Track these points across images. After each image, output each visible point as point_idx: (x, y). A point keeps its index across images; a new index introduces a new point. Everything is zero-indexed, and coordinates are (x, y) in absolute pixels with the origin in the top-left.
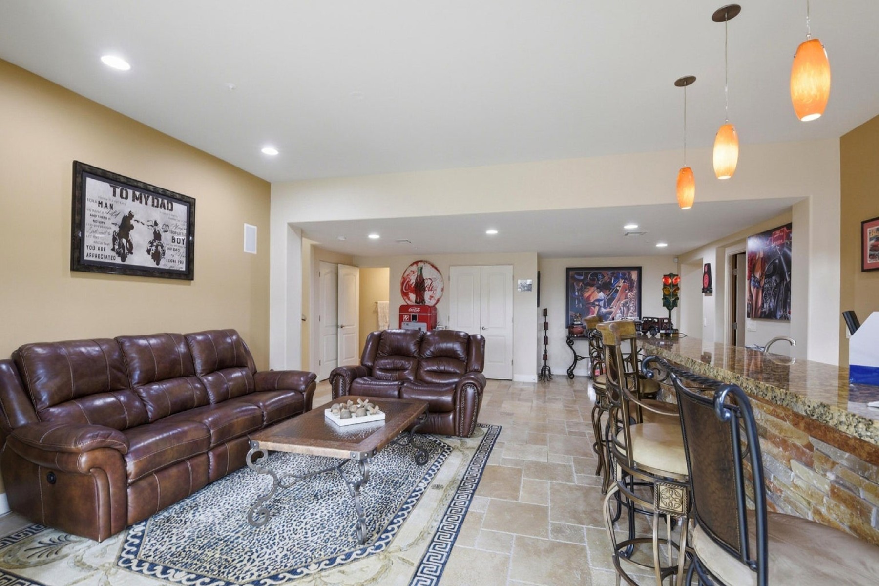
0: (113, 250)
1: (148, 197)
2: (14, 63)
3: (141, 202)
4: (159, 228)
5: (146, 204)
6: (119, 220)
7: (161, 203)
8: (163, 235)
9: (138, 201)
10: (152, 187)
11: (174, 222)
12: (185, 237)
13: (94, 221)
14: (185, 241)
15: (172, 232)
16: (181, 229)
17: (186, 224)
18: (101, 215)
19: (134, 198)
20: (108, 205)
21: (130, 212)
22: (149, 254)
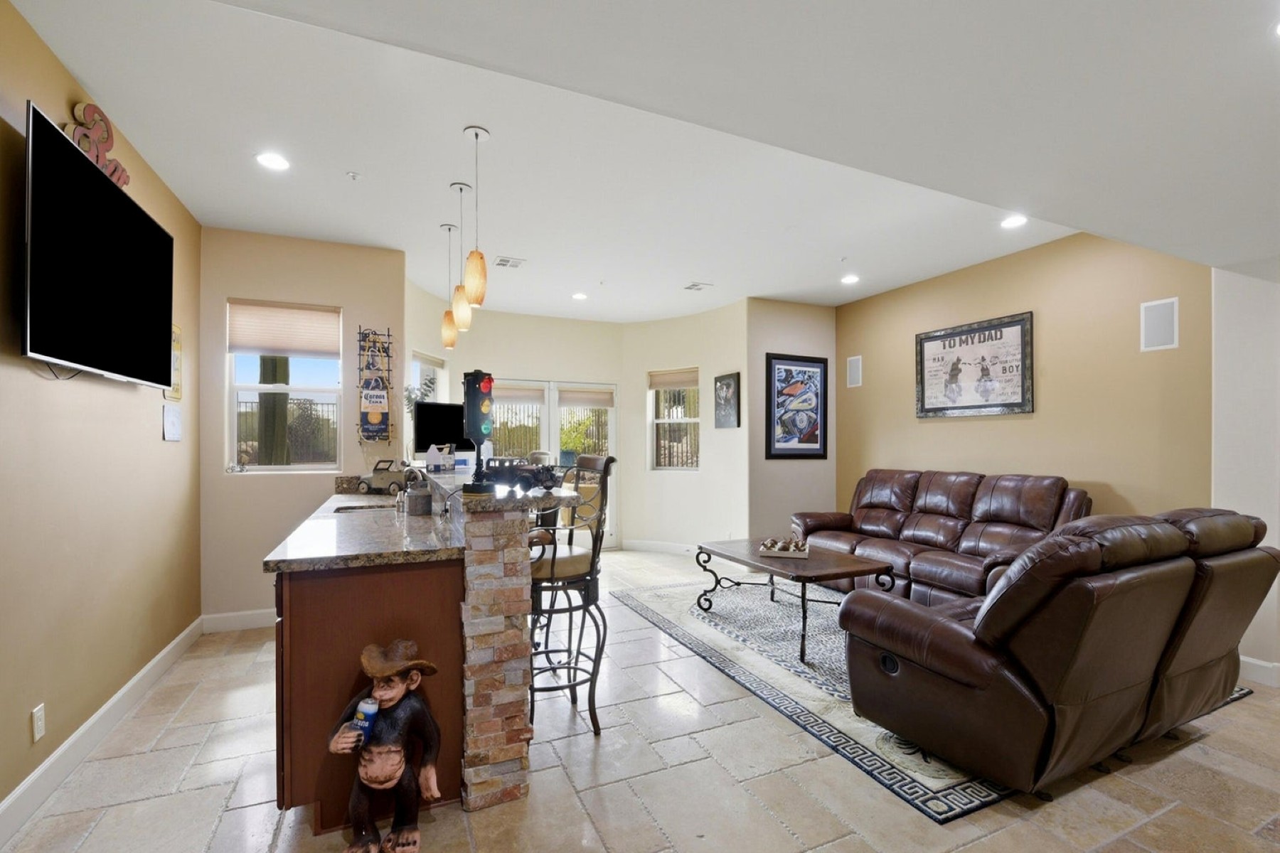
0: (945, 395)
1: (974, 336)
2: (884, 291)
3: (967, 344)
4: (987, 363)
5: (973, 343)
6: (949, 368)
7: (988, 336)
8: (991, 369)
9: (965, 344)
10: (976, 325)
11: (1004, 350)
12: (1020, 363)
13: (931, 376)
14: (1020, 367)
15: (1001, 362)
16: (1014, 355)
17: (1020, 347)
18: (935, 369)
19: (961, 342)
20: (940, 359)
21: (958, 357)
22: (977, 392)
